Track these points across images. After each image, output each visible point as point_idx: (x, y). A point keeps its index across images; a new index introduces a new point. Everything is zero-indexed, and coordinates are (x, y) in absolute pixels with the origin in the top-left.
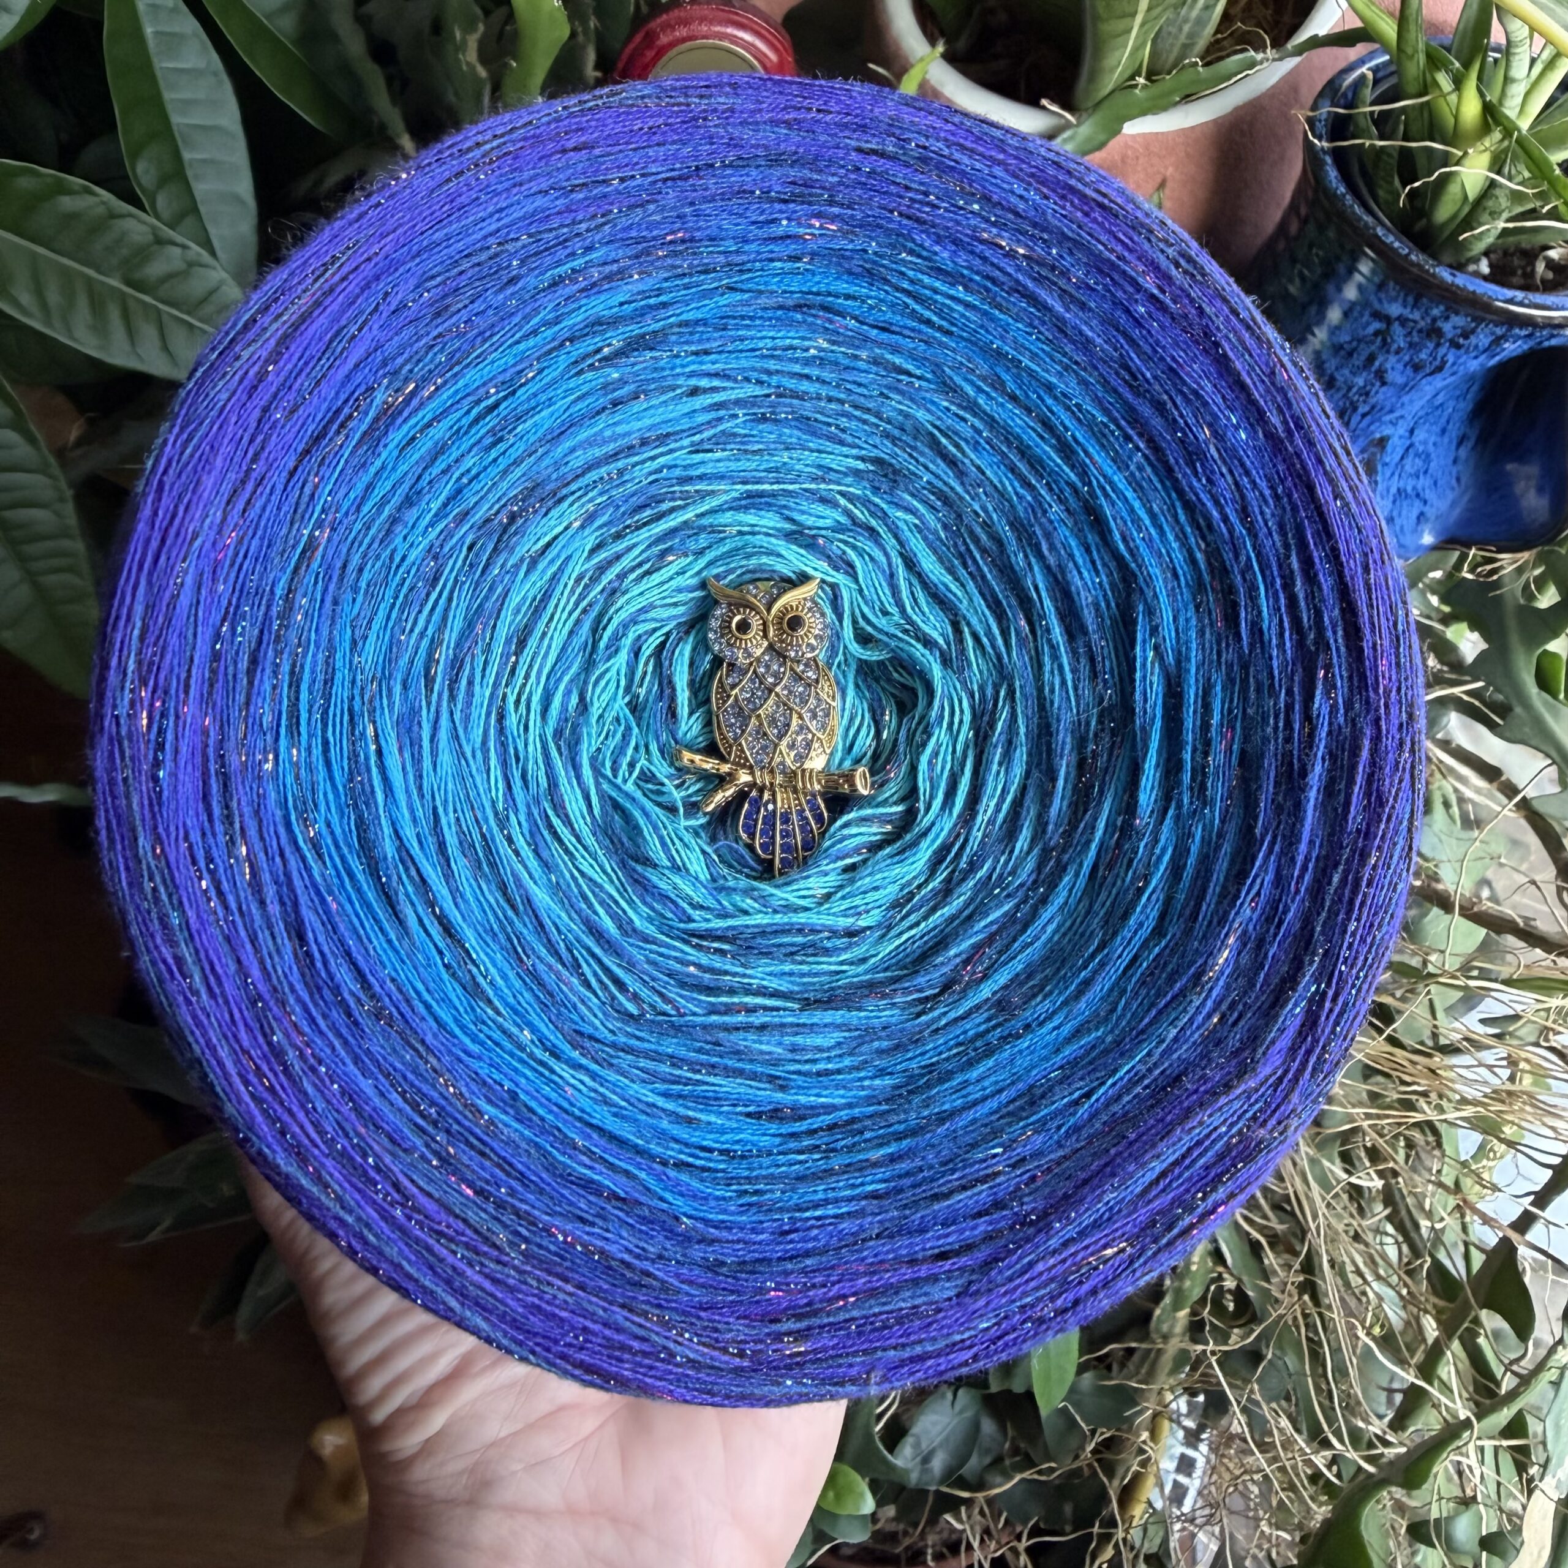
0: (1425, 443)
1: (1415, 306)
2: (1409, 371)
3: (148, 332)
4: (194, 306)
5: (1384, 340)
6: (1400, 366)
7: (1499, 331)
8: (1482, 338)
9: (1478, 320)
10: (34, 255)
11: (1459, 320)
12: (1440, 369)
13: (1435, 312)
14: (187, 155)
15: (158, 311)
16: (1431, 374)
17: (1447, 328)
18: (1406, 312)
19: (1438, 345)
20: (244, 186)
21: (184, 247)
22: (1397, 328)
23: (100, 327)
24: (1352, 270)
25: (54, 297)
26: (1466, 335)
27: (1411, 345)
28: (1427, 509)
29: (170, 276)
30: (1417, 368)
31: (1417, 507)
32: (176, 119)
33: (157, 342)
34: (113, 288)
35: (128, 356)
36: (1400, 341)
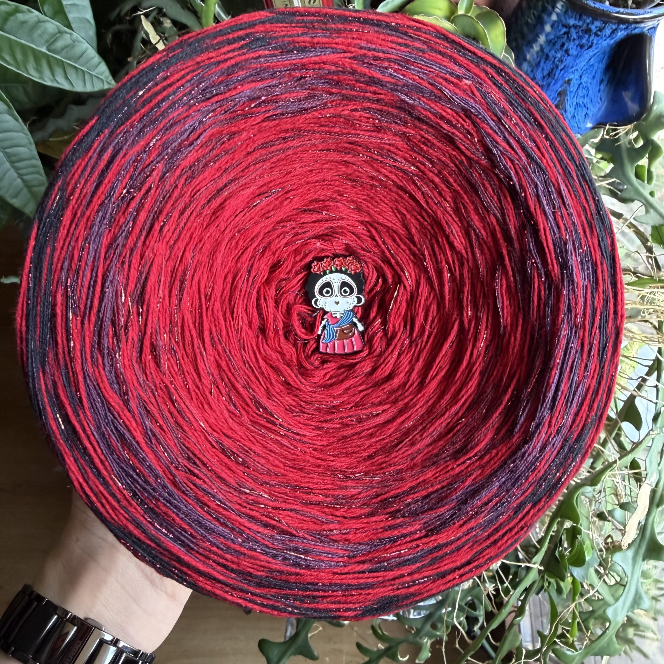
0: (586, 82)
1: (580, 19)
2: (579, 48)
3: (59, 71)
4: (77, 59)
5: (568, 37)
6: (575, 47)
7: (614, 27)
8: (608, 31)
9: (605, 23)
11: (598, 24)
12: (591, 47)
13: (588, 21)
14: (64, 3)
15: (63, 62)
16: (587, 49)
17: (593, 28)
18: (577, 23)
19: (590, 36)
20: (89, 14)
21: (71, 34)
22: (573, 30)
23: (39, 70)
24: (554, 7)
25: (19, 57)
26: (600, 30)
27: (579, 37)
28: (589, 112)
29: (66, 47)
30: (582, 46)
31: (585, 110)
33: (63, 75)
34: (43, 53)
35: (52, 81)
36: (574, 36)
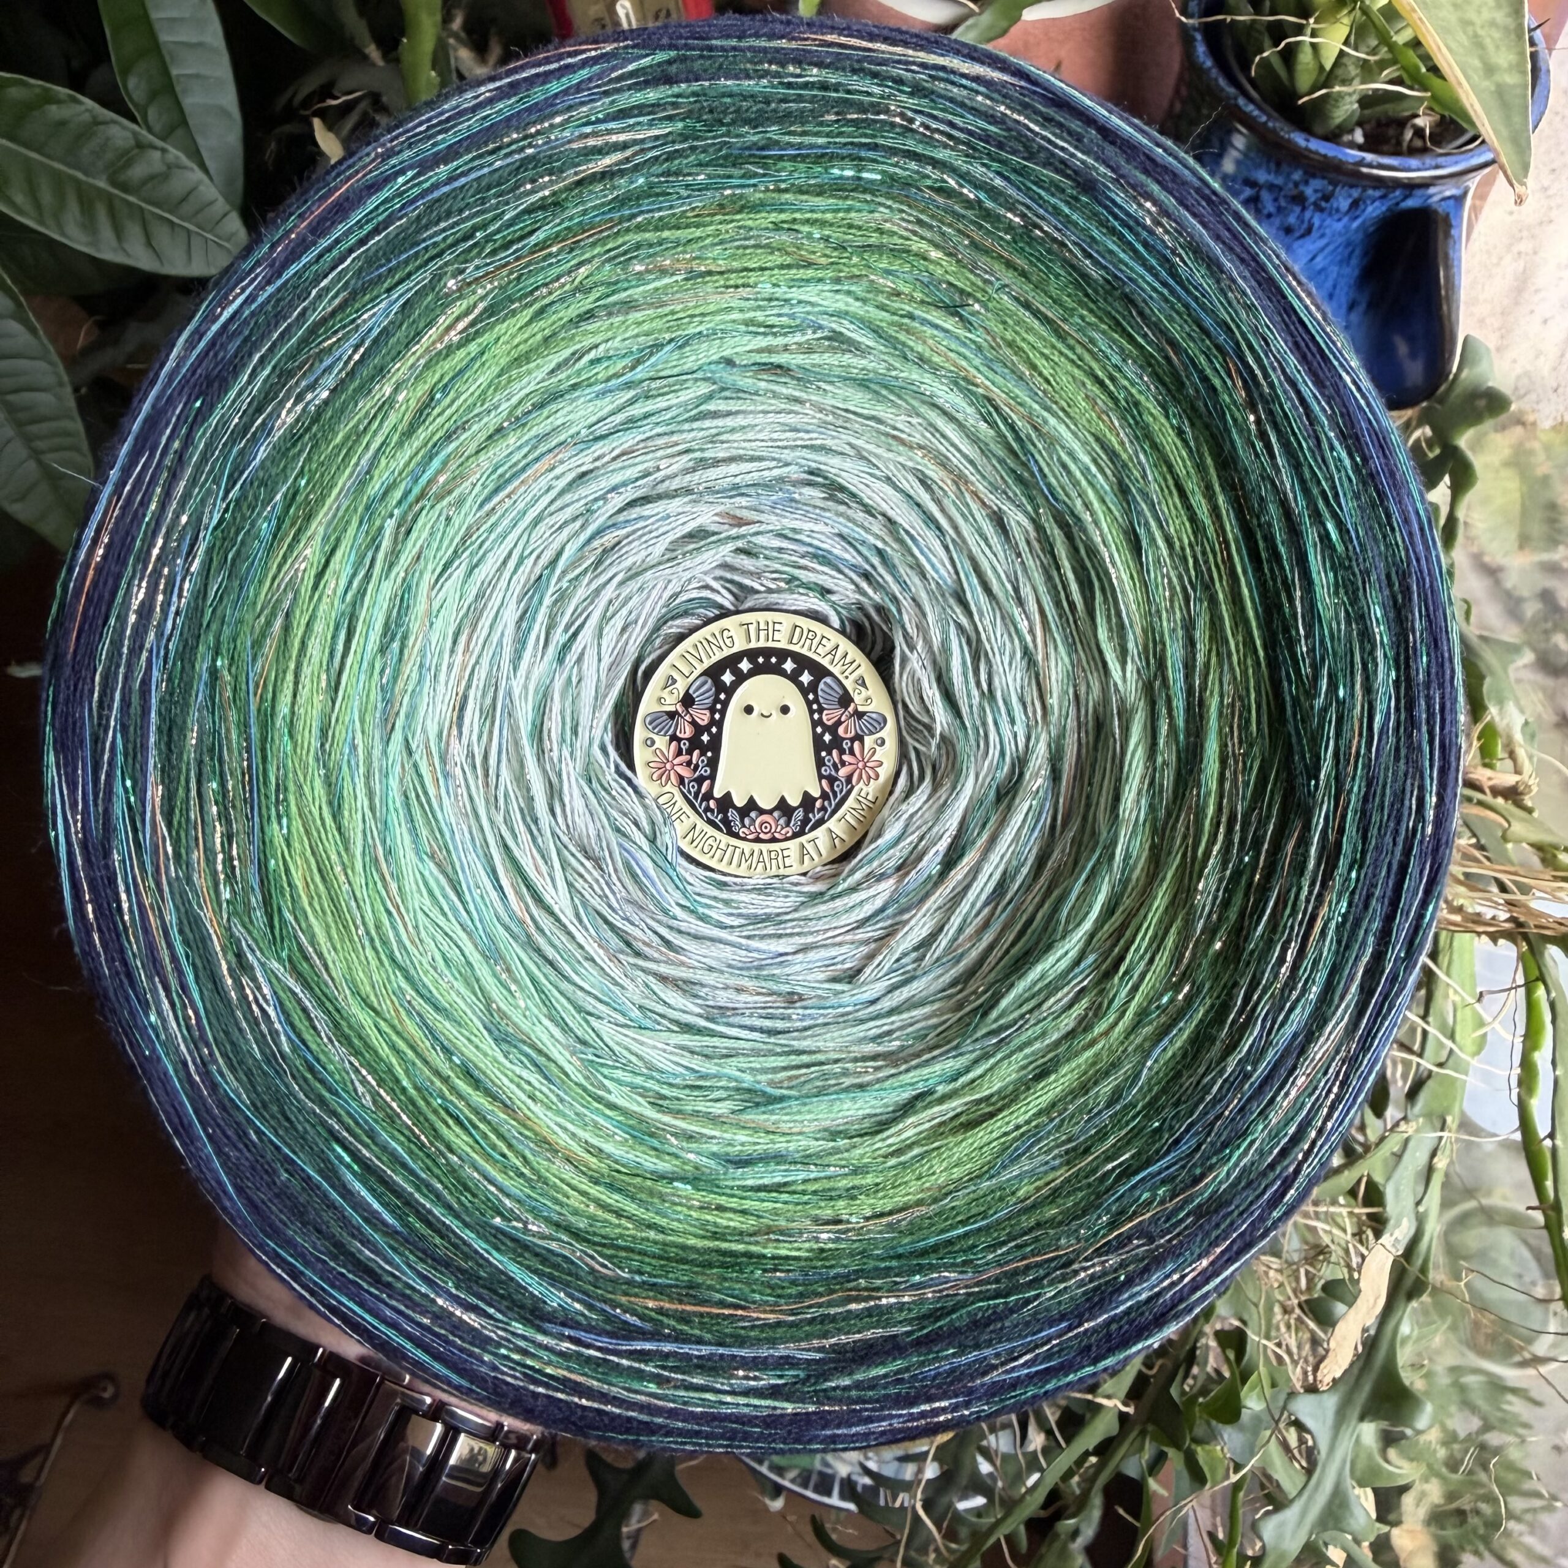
1: (1278, 172)
2: (1282, 233)
3: (134, 231)
4: (176, 205)
5: (1257, 209)
7: (1356, 193)
8: (1342, 202)
9: (1334, 183)
10: (27, 159)
11: (1317, 183)
12: (1309, 231)
13: (1297, 176)
14: (175, 72)
15: (141, 209)
16: (1302, 236)
17: (1309, 191)
18: (1271, 178)
19: (1304, 209)
20: (228, 98)
21: (164, 151)
22: (1265, 193)
23: (89, 225)
24: (1225, 146)
25: (47, 196)
26: (1327, 198)
27: (1279, 209)
29: (152, 177)
30: (1288, 230)
32: (164, 37)
33: (142, 239)
34: (99, 190)
35: (117, 252)
36: (1270, 207)
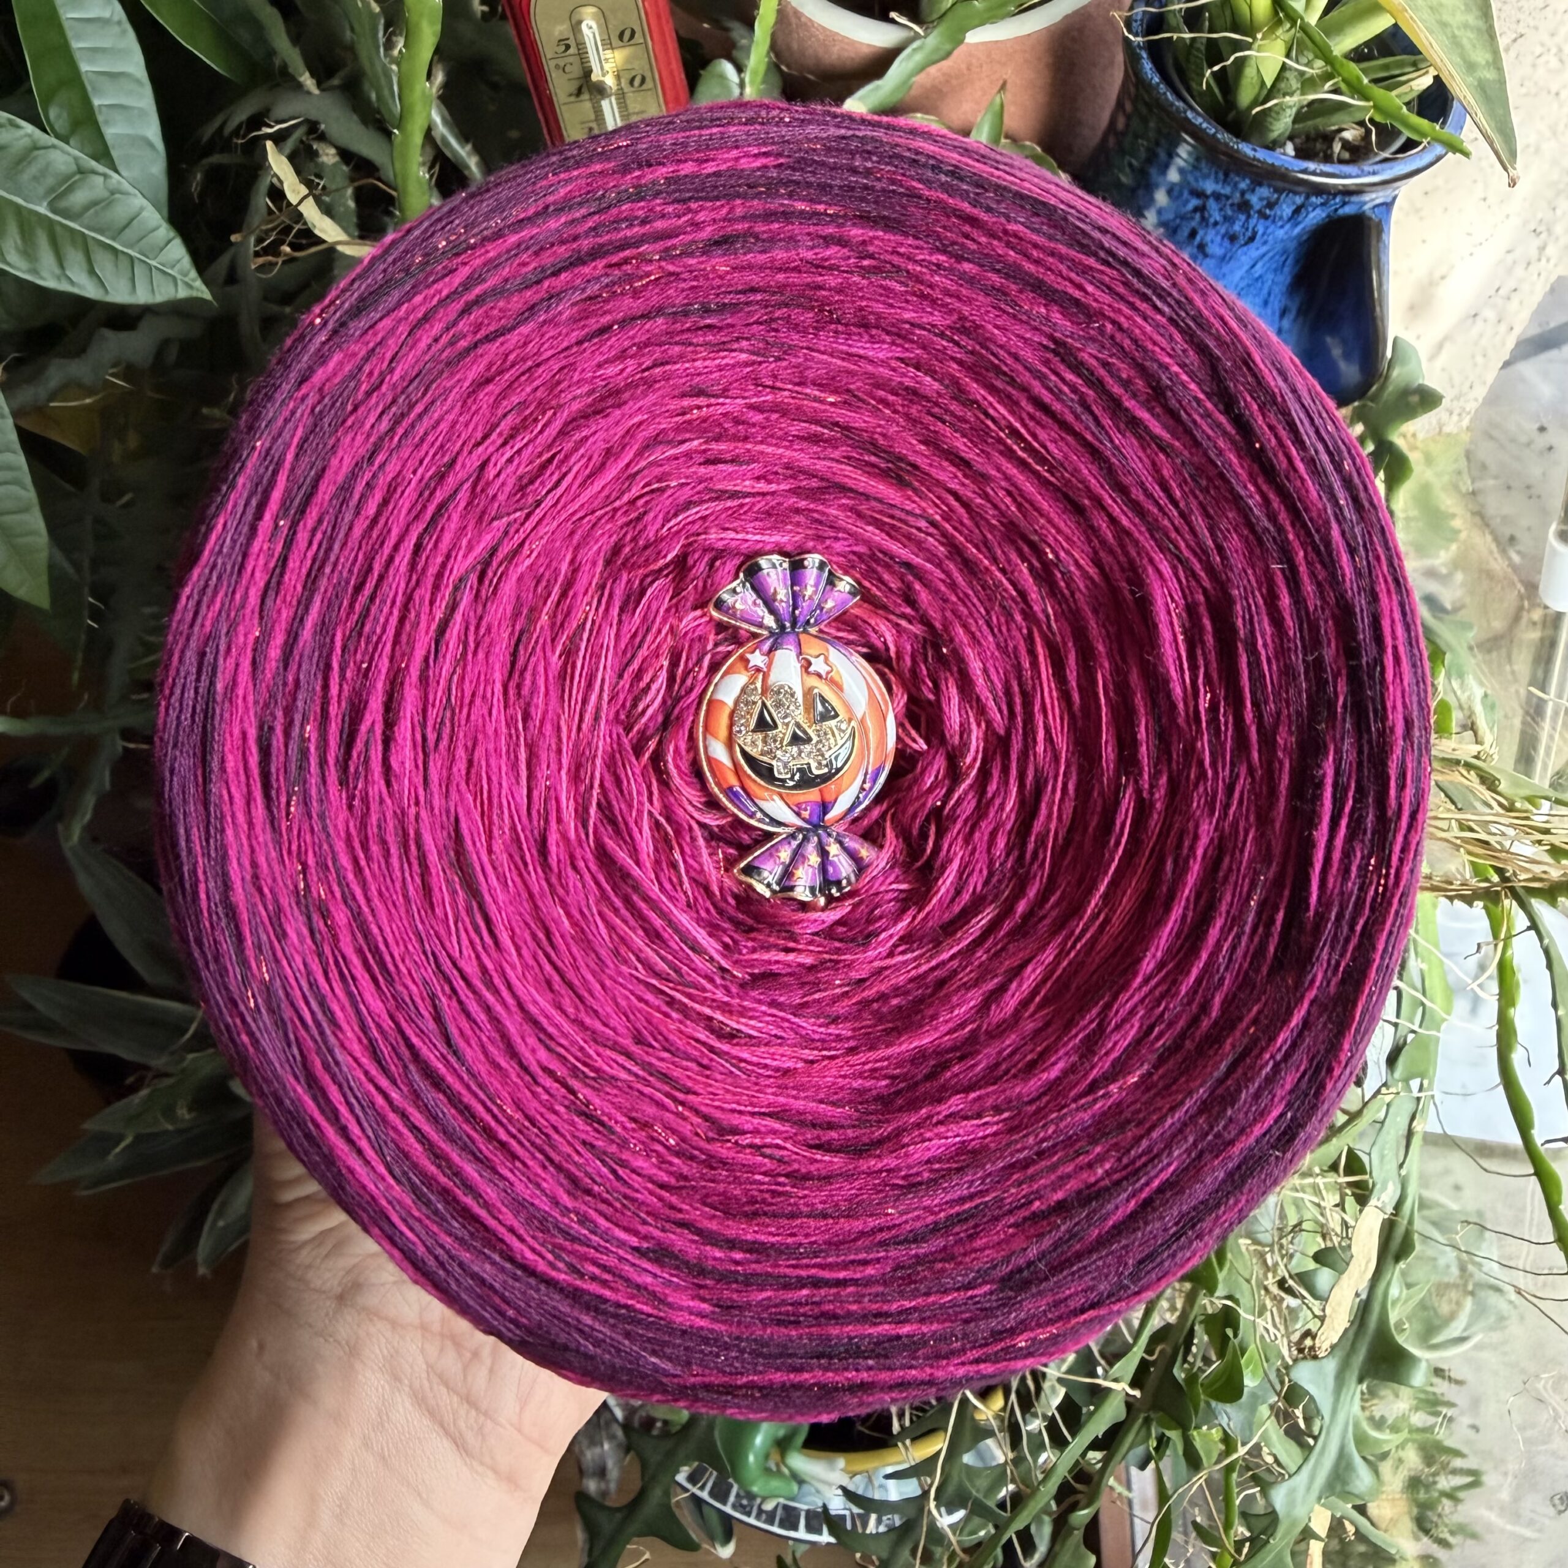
1: (1225, 181)
2: (1227, 243)
4: (119, 231)
5: (1203, 218)
6: (1218, 239)
7: (1299, 200)
11: (1264, 192)
12: (1252, 239)
13: (1243, 185)
14: (96, 102)
15: (84, 236)
16: (1246, 244)
17: (1254, 199)
19: (1249, 217)
20: (152, 130)
21: (105, 176)
22: (1212, 204)
23: (29, 252)
24: (1171, 155)
26: (1271, 205)
27: (1226, 218)
29: (94, 203)
32: (85, 67)
33: (85, 265)
34: (40, 216)
35: (59, 278)
36: (1216, 216)
